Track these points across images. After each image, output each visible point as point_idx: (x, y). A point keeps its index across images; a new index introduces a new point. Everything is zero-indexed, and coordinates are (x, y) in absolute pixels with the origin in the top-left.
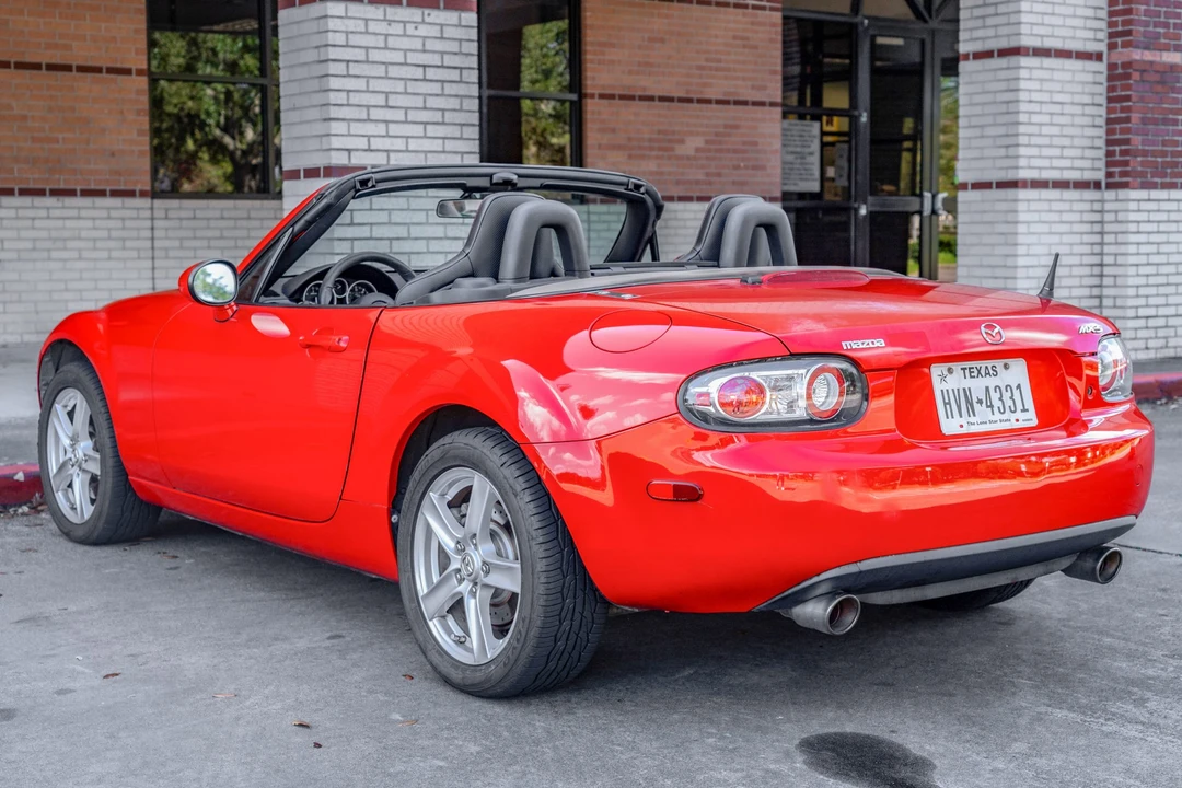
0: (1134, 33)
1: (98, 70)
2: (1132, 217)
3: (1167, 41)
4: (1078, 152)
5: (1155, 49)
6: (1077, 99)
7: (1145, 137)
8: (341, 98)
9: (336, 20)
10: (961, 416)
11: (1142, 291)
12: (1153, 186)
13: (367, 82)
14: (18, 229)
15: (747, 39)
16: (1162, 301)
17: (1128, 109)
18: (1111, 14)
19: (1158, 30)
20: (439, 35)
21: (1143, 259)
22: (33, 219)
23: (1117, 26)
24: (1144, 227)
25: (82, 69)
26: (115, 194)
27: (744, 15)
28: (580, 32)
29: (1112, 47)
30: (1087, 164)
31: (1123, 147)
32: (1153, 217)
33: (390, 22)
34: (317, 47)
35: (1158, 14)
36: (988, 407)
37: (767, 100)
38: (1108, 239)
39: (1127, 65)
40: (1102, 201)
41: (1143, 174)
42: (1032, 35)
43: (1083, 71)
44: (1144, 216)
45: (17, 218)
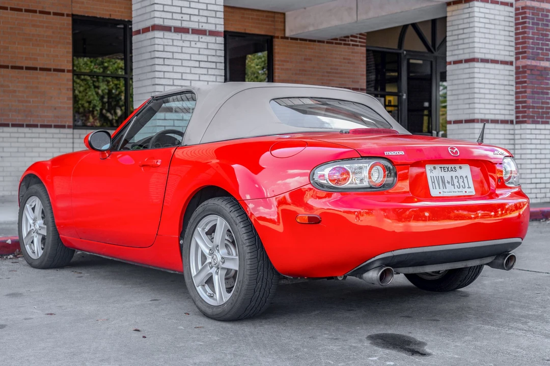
0: (527, 52)
1: (49, 70)
2: (528, 136)
3: (542, 56)
4: (502, 107)
5: (537, 60)
6: (501, 82)
7: (533, 100)
8: (161, 74)
9: (159, 39)
10: (440, 189)
11: (534, 171)
12: (538, 123)
13: (173, 68)
14: (11, 142)
15: (350, 59)
16: (543, 176)
17: (525, 87)
18: (516, 44)
19: (538, 51)
20: (206, 47)
21: (533, 156)
22: (18, 138)
23: (519, 49)
24: (534, 141)
25: (42, 69)
26: (56, 127)
27: (349, 49)
28: (272, 56)
29: (517, 59)
30: (507, 112)
31: (523, 105)
32: (538, 137)
33: (184, 41)
34: (150, 52)
35: (538, 44)
36: (452, 185)
37: (359, 87)
38: (517, 147)
39: (524, 67)
40: (514, 130)
41: (533, 117)
42: (480, 53)
43: (504, 70)
44: (533, 136)
45: (10, 137)
